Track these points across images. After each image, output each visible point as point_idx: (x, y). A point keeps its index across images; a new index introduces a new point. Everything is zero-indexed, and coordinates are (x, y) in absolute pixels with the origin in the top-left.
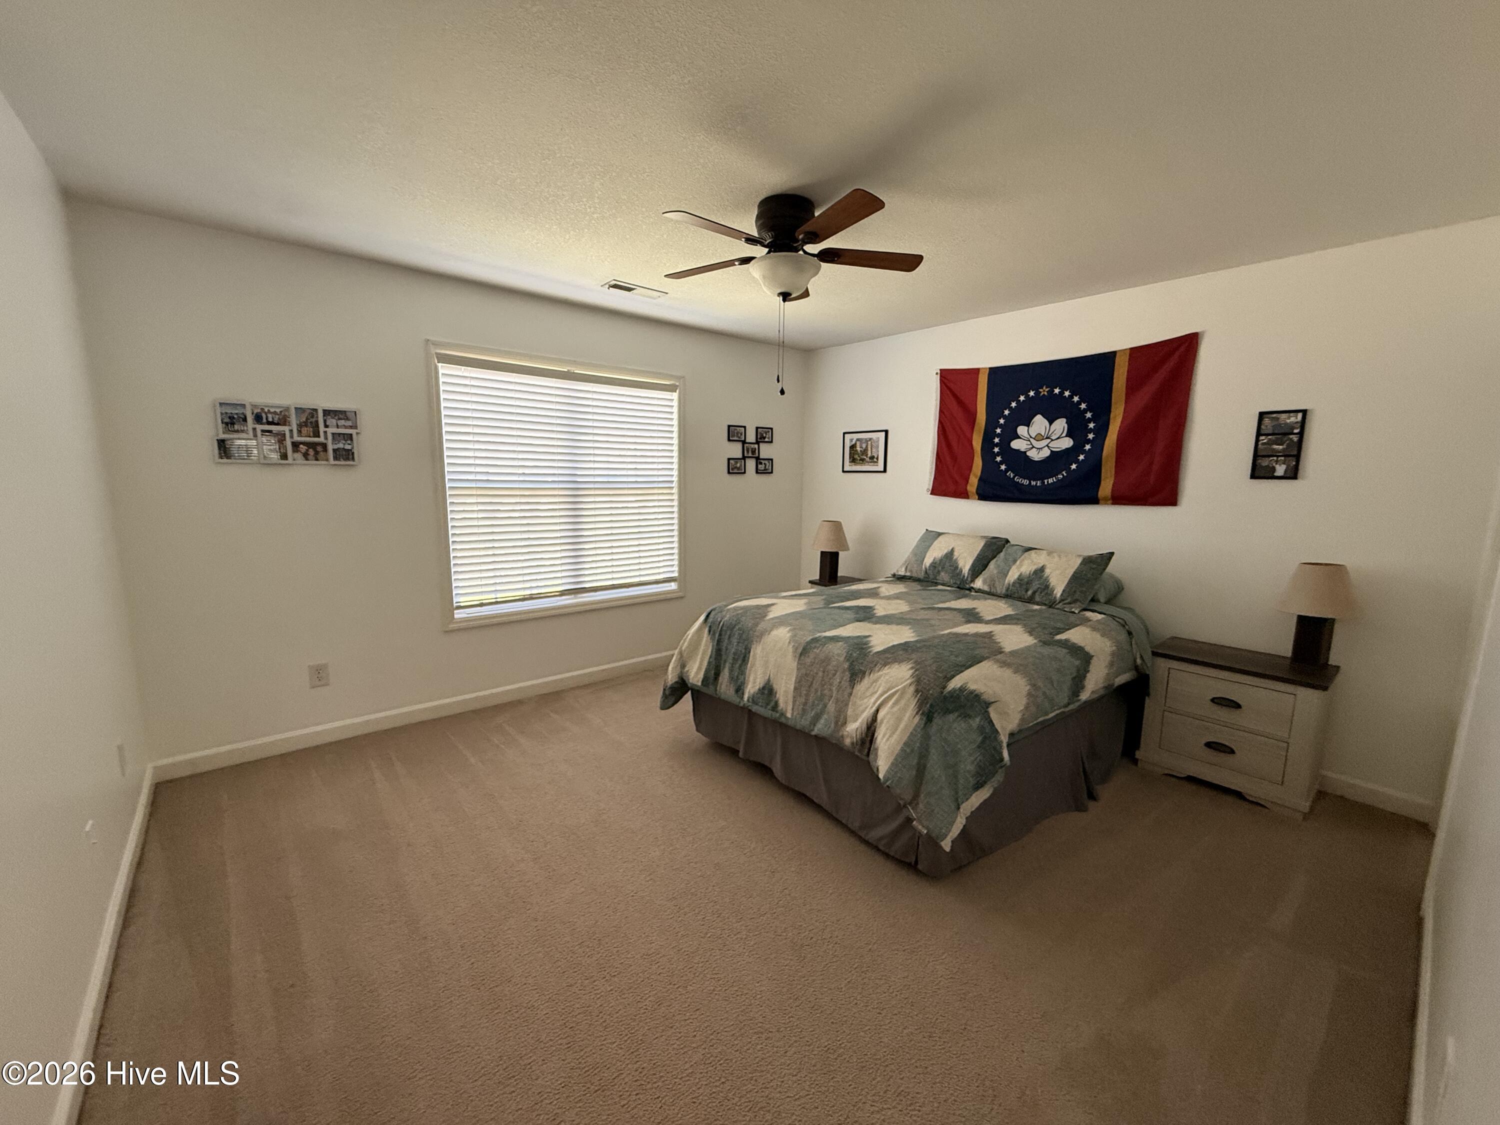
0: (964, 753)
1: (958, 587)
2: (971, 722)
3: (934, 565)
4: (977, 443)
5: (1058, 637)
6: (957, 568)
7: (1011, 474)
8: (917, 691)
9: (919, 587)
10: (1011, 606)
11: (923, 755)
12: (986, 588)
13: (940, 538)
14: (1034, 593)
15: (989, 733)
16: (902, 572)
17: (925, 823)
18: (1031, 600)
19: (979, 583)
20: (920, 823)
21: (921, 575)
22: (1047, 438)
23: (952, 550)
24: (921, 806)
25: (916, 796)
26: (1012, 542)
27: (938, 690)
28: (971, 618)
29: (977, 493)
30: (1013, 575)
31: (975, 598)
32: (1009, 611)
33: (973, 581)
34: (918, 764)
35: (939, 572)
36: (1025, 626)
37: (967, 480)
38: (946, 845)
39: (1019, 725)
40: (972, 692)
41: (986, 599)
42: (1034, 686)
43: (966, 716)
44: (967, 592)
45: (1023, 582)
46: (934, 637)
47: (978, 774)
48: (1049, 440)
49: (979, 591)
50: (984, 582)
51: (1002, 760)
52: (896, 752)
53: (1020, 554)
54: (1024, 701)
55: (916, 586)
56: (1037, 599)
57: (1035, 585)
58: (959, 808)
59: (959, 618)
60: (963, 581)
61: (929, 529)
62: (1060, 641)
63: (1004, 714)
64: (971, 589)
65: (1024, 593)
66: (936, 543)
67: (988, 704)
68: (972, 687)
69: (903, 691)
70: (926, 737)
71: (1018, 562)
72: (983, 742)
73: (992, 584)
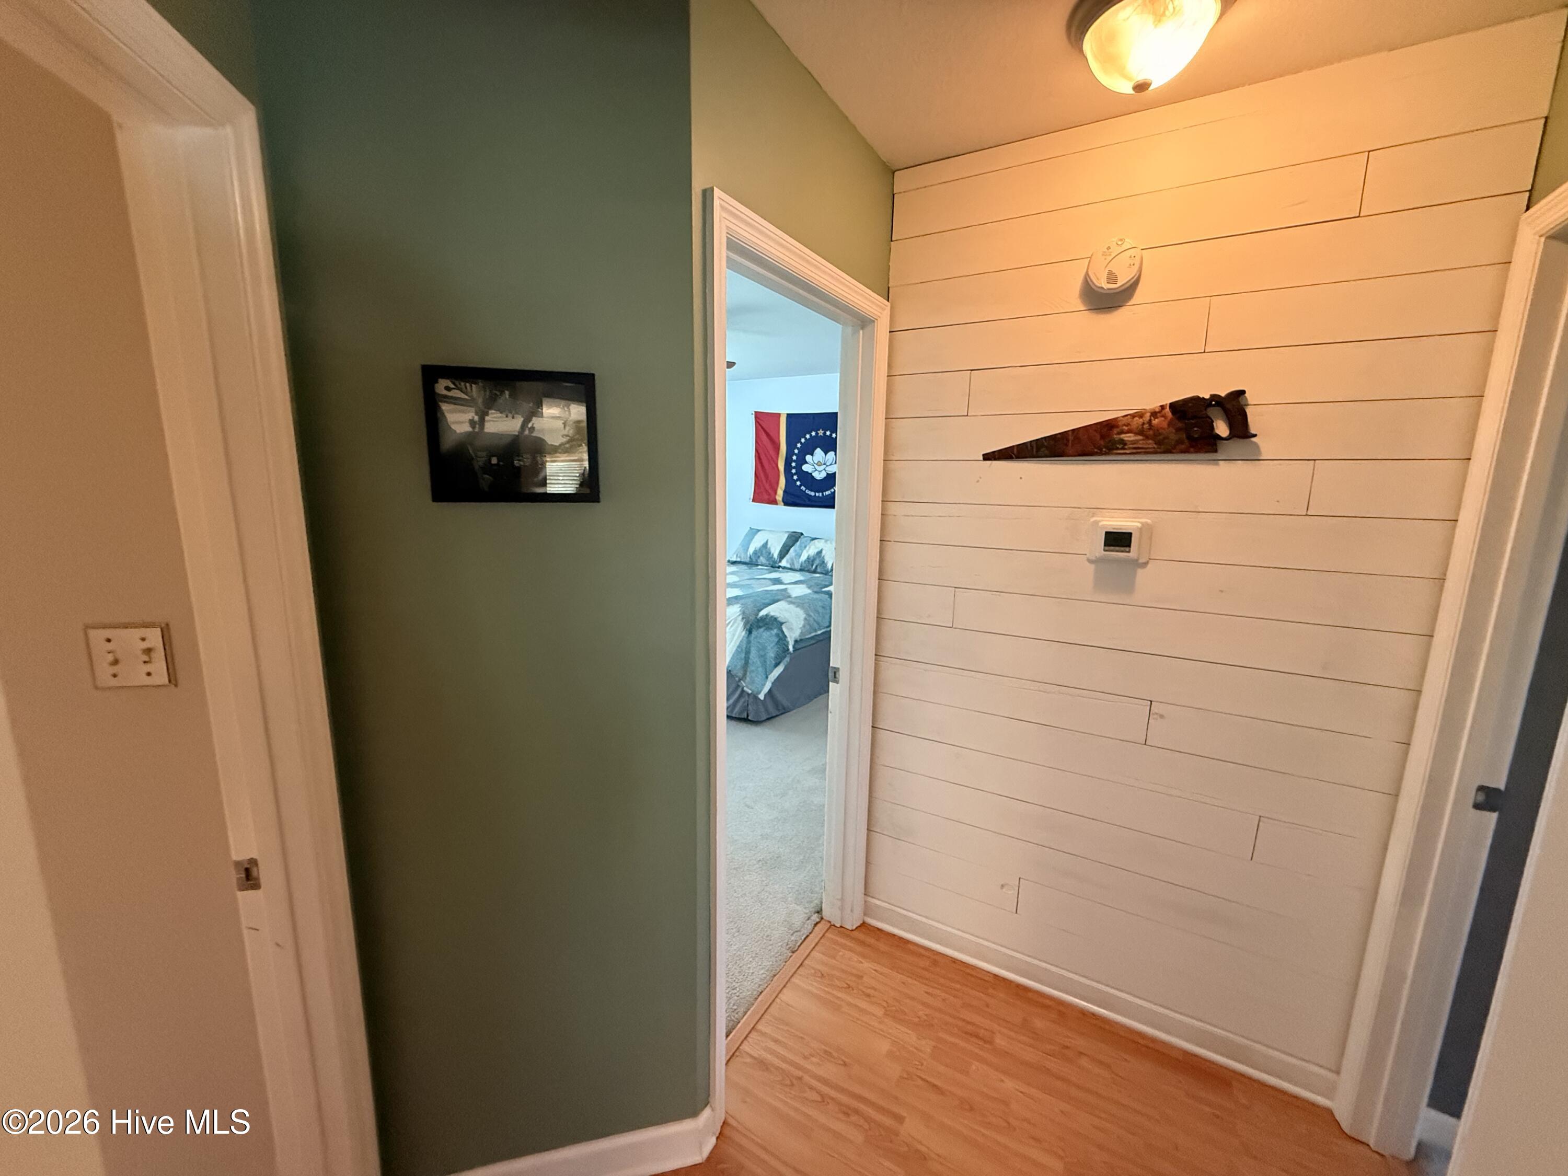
0: (769, 648)
1: (772, 567)
2: (772, 631)
3: (755, 553)
4: (781, 466)
5: (824, 590)
6: (770, 553)
7: (803, 488)
8: (743, 618)
9: (746, 568)
10: (802, 575)
11: (748, 652)
12: (788, 566)
13: (760, 532)
14: (817, 566)
15: (782, 638)
16: (734, 559)
17: (750, 687)
18: (815, 572)
19: (784, 563)
20: (748, 687)
21: (748, 560)
22: (825, 464)
23: (767, 543)
24: (748, 679)
25: (745, 675)
26: (805, 535)
27: (754, 617)
28: (776, 582)
29: (783, 501)
30: (804, 557)
31: (781, 572)
32: (802, 578)
33: (780, 561)
34: (745, 657)
35: (759, 557)
36: (807, 585)
37: (776, 493)
38: (761, 697)
39: (800, 636)
40: (772, 617)
41: (787, 572)
42: (809, 616)
43: (769, 629)
44: (777, 569)
45: (810, 561)
46: (754, 593)
47: (776, 658)
48: (825, 466)
49: (784, 568)
50: (787, 562)
51: (788, 650)
52: (733, 652)
53: (808, 542)
54: (802, 623)
55: (744, 567)
56: (819, 570)
57: (817, 562)
58: (767, 678)
59: (770, 582)
60: (775, 562)
61: (752, 527)
62: (825, 591)
63: (791, 629)
64: (779, 567)
65: (810, 567)
66: (756, 537)
67: (782, 624)
68: (772, 614)
69: (736, 619)
70: (749, 642)
71: (807, 548)
72: (778, 642)
73: (793, 564)
